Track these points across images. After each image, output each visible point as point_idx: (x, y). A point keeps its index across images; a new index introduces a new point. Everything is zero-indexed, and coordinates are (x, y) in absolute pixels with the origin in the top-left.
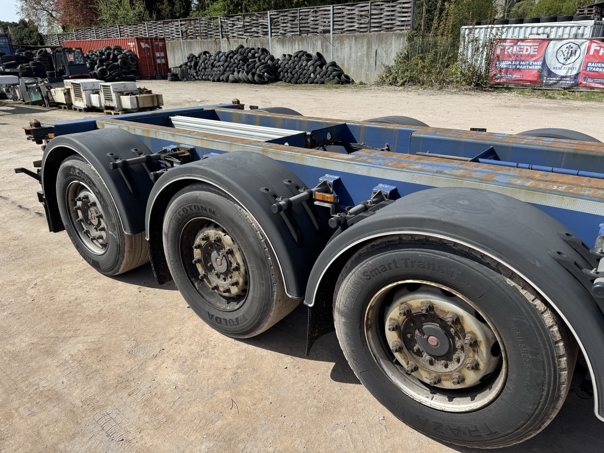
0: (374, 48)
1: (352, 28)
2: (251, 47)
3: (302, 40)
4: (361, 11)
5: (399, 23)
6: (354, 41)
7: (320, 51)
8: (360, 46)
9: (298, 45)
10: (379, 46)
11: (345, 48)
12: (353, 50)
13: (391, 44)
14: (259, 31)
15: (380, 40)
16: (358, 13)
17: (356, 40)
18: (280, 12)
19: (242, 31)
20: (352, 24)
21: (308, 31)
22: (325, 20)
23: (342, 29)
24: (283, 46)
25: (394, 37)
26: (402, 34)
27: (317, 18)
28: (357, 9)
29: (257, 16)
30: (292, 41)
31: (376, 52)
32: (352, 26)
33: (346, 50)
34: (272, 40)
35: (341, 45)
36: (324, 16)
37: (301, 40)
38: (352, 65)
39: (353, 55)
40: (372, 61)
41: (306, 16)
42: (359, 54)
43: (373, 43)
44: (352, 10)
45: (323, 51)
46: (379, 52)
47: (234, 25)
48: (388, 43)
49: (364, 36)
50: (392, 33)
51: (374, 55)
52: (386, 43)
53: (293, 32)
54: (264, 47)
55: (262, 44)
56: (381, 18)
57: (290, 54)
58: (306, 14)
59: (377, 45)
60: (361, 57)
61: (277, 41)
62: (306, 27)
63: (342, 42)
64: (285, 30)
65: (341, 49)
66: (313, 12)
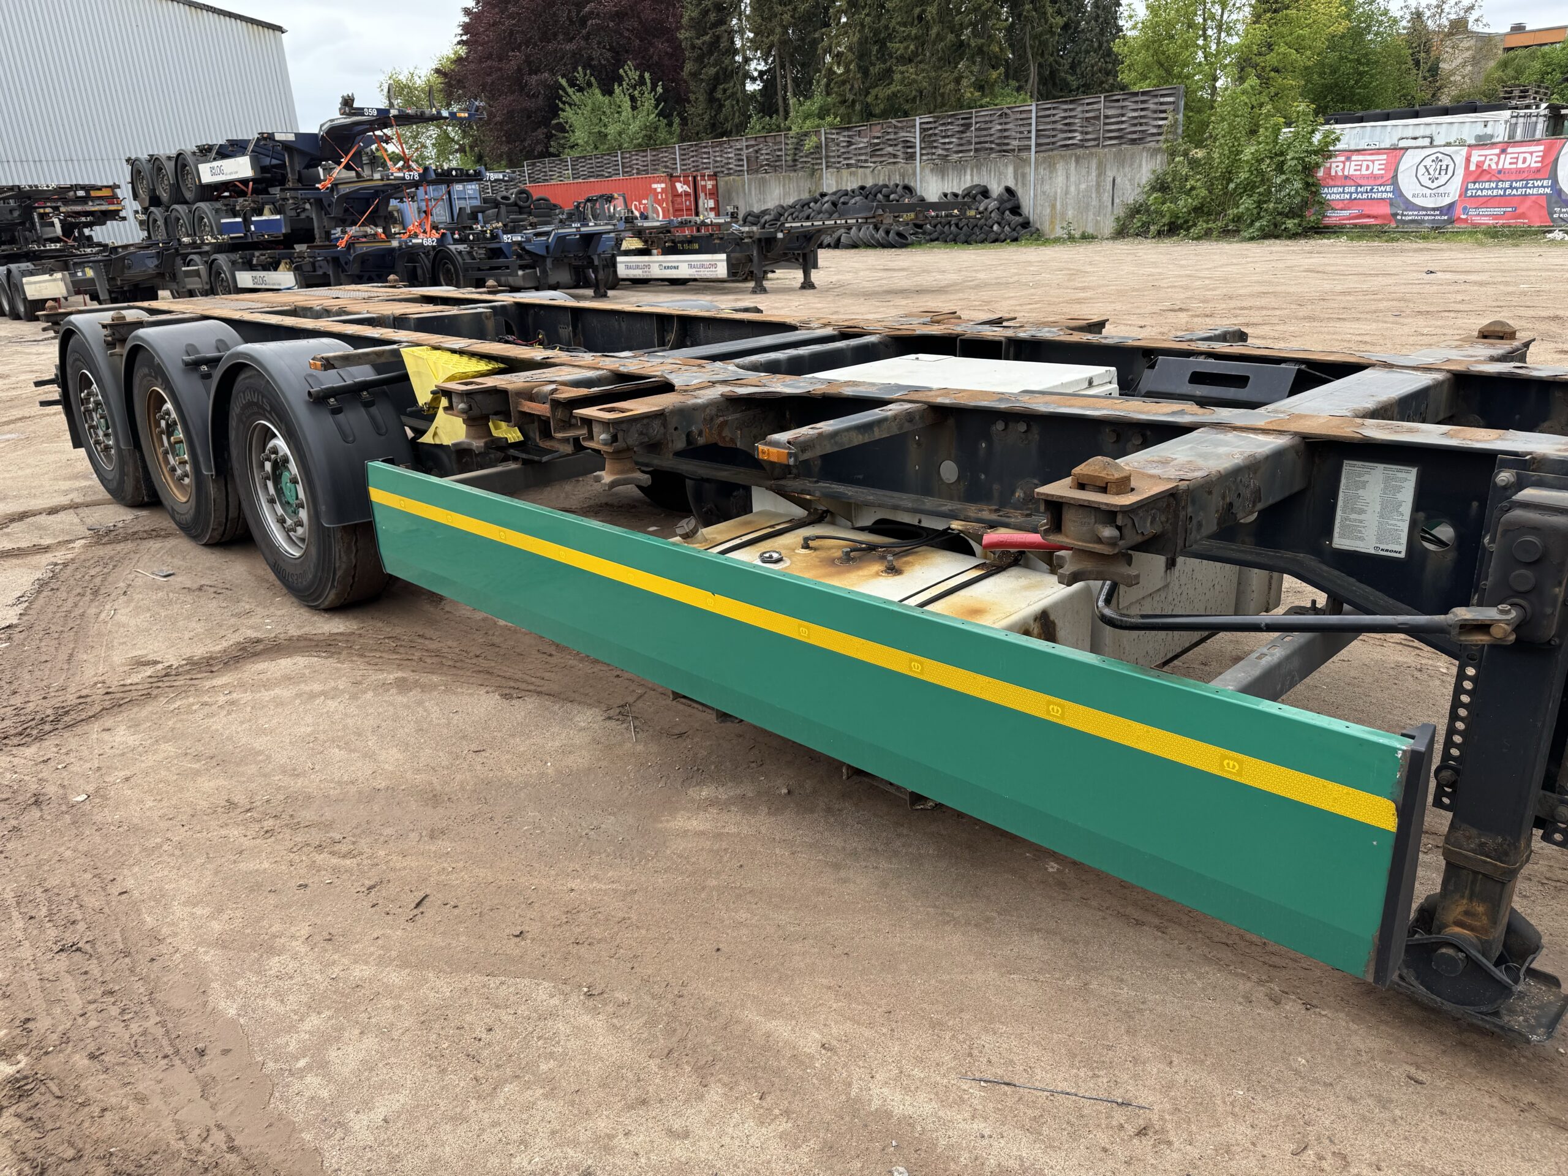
0: (1110, 174)
1: (1070, 142)
2: (881, 183)
3: (979, 166)
4: (1087, 112)
5: (1155, 131)
6: (1073, 164)
7: (1011, 183)
8: (1084, 171)
9: (972, 175)
10: (1118, 170)
11: (1057, 176)
12: (1072, 179)
13: (1140, 166)
14: (899, 153)
15: (1121, 160)
16: (1080, 116)
17: (1077, 161)
18: (938, 117)
19: (866, 154)
20: (1070, 135)
21: (991, 149)
22: (1022, 129)
23: (1053, 143)
24: (943, 178)
25: (1145, 154)
26: (1160, 149)
27: (1007, 127)
28: (1080, 109)
29: (895, 127)
30: (960, 167)
31: (1114, 180)
32: (1070, 138)
33: (1060, 179)
34: (922, 169)
35: (1051, 172)
36: (1021, 122)
37: (977, 166)
38: (1069, 207)
39: (1072, 189)
40: (1106, 197)
41: (986, 122)
42: (1083, 186)
43: (1108, 166)
44: (1071, 110)
45: (1016, 184)
46: (1118, 181)
47: (850, 143)
48: (1136, 165)
49: (1092, 154)
50: (1141, 147)
51: (1109, 187)
52: (1131, 165)
53: (961, 152)
54: (906, 182)
55: (903, 176)
56: (1122, 122)
57: (955, 191)
58: (987, 119)
59: (1115, 169)
60: (1086, 190)
61: (932, 170)
62: (986, 142)
63: (1052, 167)
64: (947, 150)
65: (1050, 178)
66: (1001, 115)
